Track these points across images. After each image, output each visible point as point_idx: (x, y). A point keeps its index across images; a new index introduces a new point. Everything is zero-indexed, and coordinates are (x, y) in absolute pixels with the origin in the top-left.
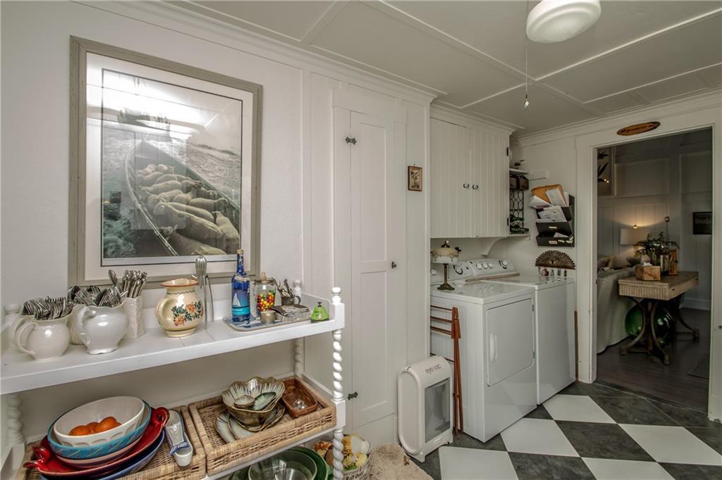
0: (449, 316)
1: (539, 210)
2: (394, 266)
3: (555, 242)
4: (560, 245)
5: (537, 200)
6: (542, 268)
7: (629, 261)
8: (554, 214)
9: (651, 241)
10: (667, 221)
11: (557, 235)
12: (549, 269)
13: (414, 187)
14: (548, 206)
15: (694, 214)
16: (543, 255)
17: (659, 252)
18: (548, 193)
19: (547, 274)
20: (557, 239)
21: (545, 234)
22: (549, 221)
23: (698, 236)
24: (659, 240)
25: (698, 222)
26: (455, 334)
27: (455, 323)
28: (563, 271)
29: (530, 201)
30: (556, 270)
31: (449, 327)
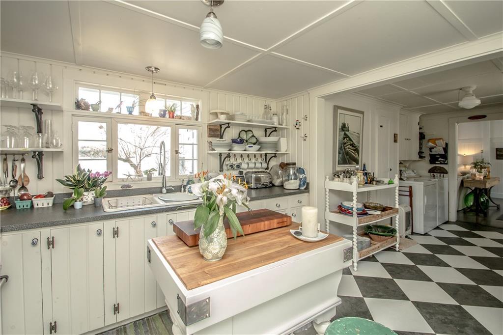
0: (408, 189)
1: (431, 149)
2: (391, 170)
3: (439, 162)
4: (441, 163)
5: (431, 144)
6: (432, 174)
7: (462, 173)
8: (439, 150)
9: (478, 163)
10: (482, 152)
11: (440, 159)
12: (435, 174)
13: (395, 141)
14: (435, 147)
15: (497, 149)
16: (432, 168)
17: (482, 168)
18: (437, 142)
19: (434, 176)
20: (440, 161)
21: (433, 159)
22: (437, 153)
23: (499, 160)
24: (482, 162)
25: (498, 153)
26: (411, 196)
27: (411, 192)
28: (442, 175)
29: (427, 144)
30: (439, 175)
31: (408, 193)
